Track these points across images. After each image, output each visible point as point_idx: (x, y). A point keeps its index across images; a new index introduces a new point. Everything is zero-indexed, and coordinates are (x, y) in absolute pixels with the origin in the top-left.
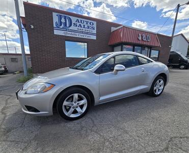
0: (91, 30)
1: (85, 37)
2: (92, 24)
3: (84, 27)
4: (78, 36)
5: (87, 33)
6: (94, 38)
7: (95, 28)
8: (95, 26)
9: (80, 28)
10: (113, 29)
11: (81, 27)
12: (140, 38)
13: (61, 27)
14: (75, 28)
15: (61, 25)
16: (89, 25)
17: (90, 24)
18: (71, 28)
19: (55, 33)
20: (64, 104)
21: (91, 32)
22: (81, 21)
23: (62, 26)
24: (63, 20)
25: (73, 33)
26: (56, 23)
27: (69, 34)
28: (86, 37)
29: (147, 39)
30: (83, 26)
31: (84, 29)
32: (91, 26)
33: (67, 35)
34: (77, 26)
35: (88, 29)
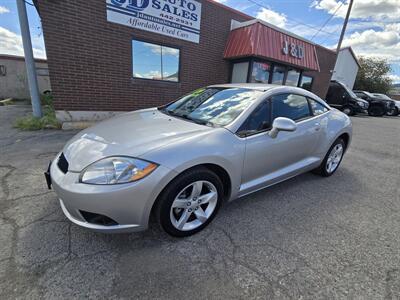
0: (189, 21)
1: (175, 36)
2: (192, 7)
4: (160, 32)
5: (181, 27)
6: (195, 39)
7: (199, 18)
8: (198, 12)
9: (165, 13)
10: (235, 24)
11: (169, 11)
12: (286, 51)
13: (124, 5)
14: (156, 13)
16: (186, 9)
17: (189, 6)
18: (145, 11)
19: (109, 19)
20: (173, 206)
21: (189, 25)
23: (127, 3)
25: (150, 23)
27: (141, 25)
28: (178, 34)
29: (298, 54)
30: (172, 10)
31: (175, 17)
32: (191, 12)
33: (137, 27)
34: (159, 7)
35: (183, 19)
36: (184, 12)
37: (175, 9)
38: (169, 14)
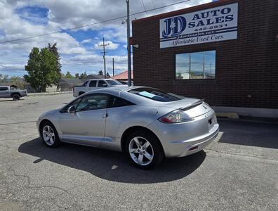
0: (225, 23)
1: (210, 41)
2: (226, 11)
3: (208, 23)
4: (195, 42)
5: (215, 32)
6: (233, 36)
7: (235, 16)
9: (199, 28)
11: (203, 24)
13: (170, 36)
14: (192, 30)
15: (169, 33)
16: (220, 15)
17: (222, 12)
18: (184, 33)
19: (161, 47)
22: (203, 14)
23: (171, 33)
24: (173, 25)
25: (187, 39)
26: (164, 32)
27: (181, 43)
30: (205, 23)
31: (208, 26)
32: (225, 16)
33: (178, 45)
34: (194, 26)
35: (217, 24)
36: (217, 19)
37: (208, 21)
38: (202, 27)
